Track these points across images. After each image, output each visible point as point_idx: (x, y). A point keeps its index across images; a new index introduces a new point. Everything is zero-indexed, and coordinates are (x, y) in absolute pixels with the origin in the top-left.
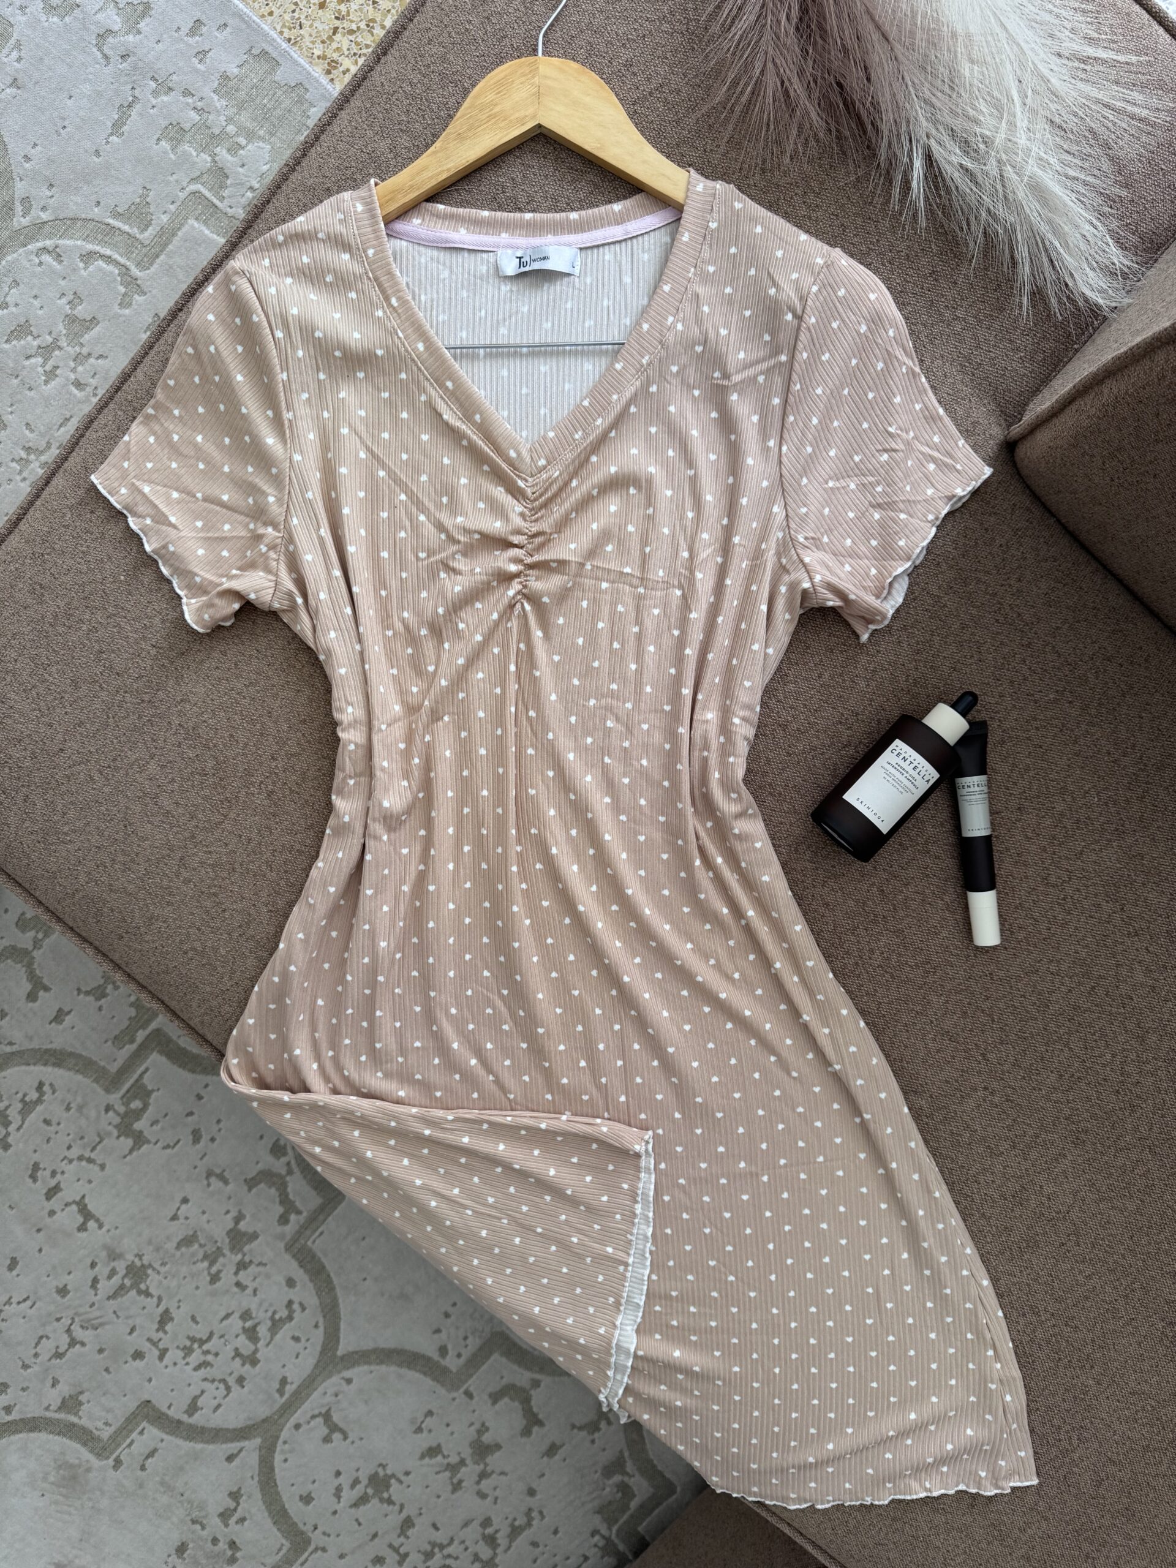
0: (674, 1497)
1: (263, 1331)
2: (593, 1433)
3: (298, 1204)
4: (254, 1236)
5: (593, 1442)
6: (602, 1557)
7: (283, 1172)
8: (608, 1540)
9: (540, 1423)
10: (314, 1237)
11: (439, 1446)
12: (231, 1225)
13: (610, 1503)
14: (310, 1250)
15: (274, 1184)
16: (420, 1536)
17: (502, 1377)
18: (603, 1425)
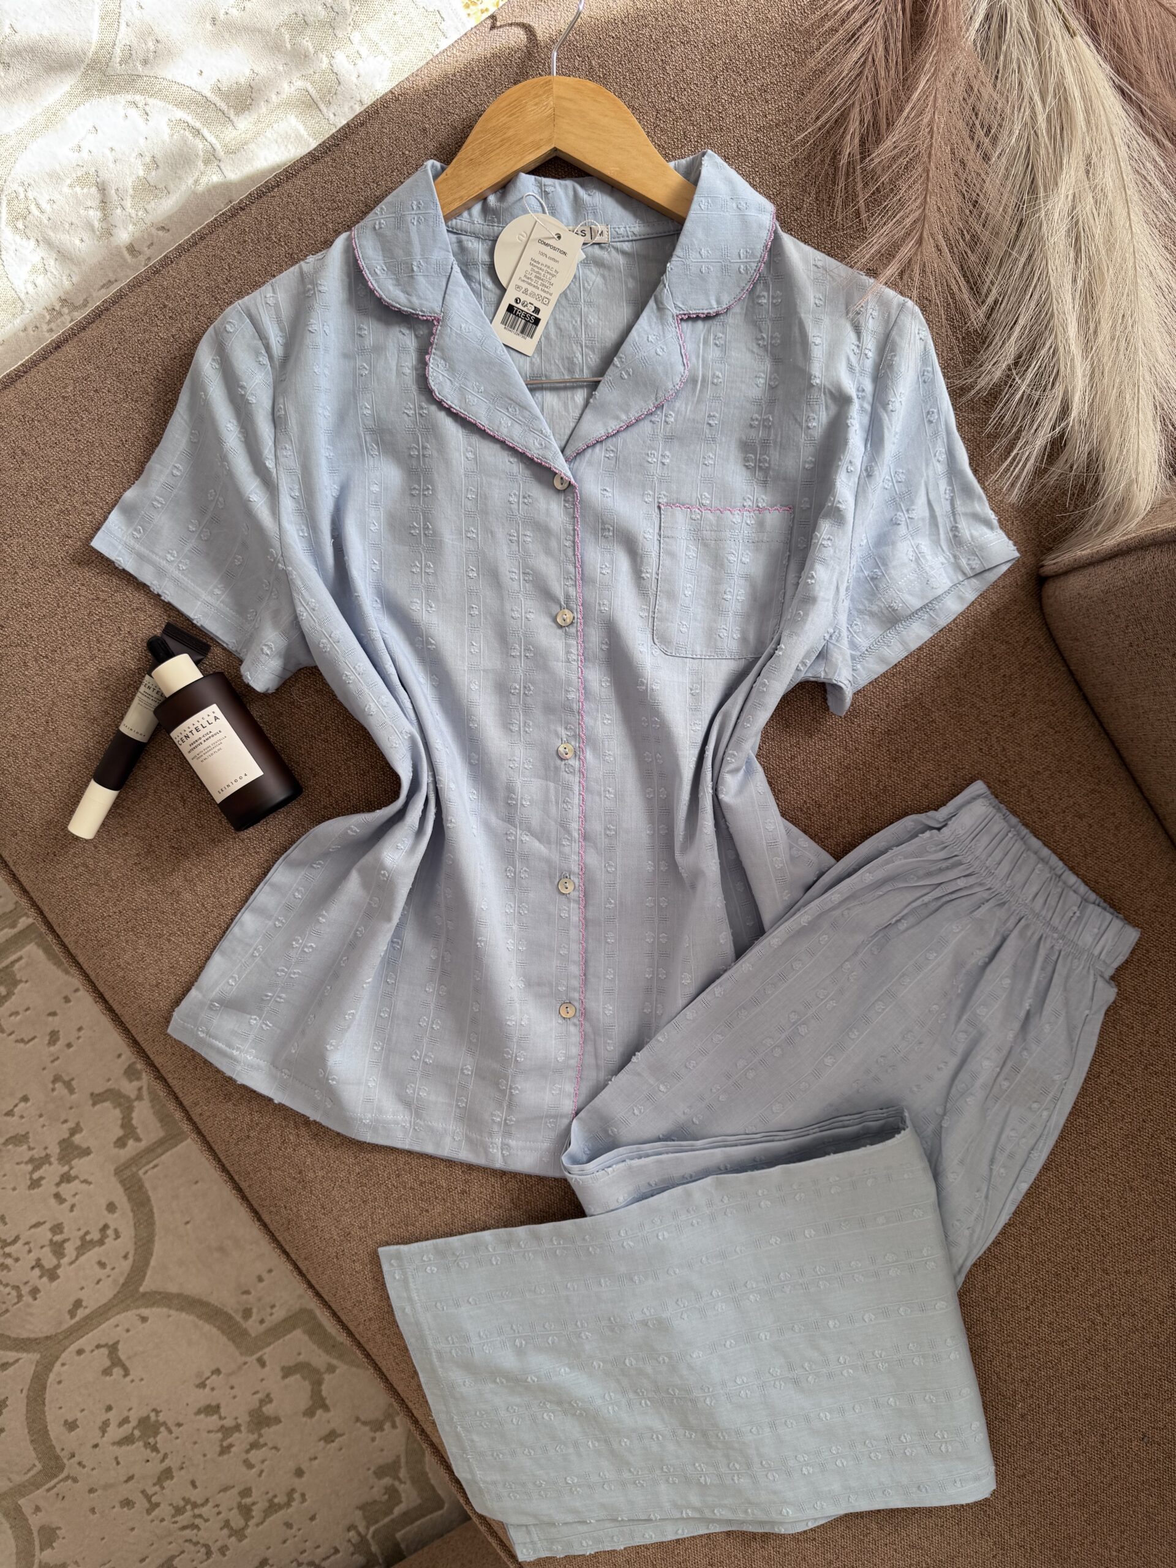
0: (440, 1512)
1: (70, 1249)
2: (375, 1432)
3: (138, 1131)
4: (87, 1152)
5: (373, 1439)
6: (353, 1554)
7: (133, 1096)
8: (363, 1539)
9: (326, 1408)
10: (147, 1168)
11: (218, 1407)
12: (66, 1136)
13: (375, 1501)
14: (140, 1180)
15: (120, 1105)
16: (175, 1490)
17: (299, 1354)
18: (387, 1426)
